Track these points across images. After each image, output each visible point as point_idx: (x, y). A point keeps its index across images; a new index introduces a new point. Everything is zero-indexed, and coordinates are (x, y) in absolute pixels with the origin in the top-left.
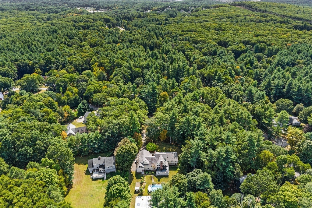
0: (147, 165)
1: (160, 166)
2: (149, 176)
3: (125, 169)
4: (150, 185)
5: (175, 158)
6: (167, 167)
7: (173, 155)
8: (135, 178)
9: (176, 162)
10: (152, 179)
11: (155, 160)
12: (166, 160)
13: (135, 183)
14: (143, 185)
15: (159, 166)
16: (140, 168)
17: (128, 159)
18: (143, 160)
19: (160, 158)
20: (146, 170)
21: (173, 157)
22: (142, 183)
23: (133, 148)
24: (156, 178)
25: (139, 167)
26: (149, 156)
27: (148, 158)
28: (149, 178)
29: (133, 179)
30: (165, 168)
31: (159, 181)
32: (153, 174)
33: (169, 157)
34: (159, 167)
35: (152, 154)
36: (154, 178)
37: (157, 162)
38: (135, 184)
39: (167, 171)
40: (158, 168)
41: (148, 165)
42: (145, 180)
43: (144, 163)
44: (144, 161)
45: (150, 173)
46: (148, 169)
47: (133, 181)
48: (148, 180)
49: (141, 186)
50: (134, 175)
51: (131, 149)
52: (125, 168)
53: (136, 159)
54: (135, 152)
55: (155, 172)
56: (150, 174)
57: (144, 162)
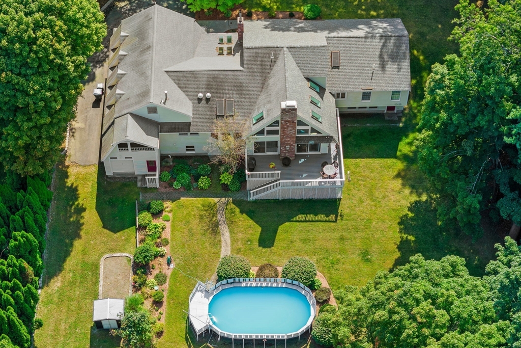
0: (183, 128)
1: (276, 138)
2: (197, 202)
3: (17, 167)
4: (200, 285)
5: (391, 67)
6: (329, 139)
7: (377, 43)
8: (91, 218)
9: (395, 94)
10: (214, 229)
11: (239, 88)
12: (321, 91)
13: (92, 259)
14: (151, 279)
15: (266, 138)
16: (129, 152)
17: (21, 101)
18: (145, 94)
19: (276, 74)
20: (178, 158)
21: (375, 65)
22: (141, 267)
23: (60, 14)
24: (244, 221)
25: (123, 146)
26: (192, 54)
27: (183, 80)
28: (195, 224)
29: (78, 226)
30: (315, 147)
31: (267, 240)
32: (225, 187)
33: (343, 61)
34: (273, 145)
35: (215, 37)
36: (231, 223)
37: (253, 103)
38: (95, 267)
39: (329, 170)
40: (259, 147)
41: (188, 125)
42: (167, 234)
43: (152, 116)
44: (155, 99)
45: (204, 182)
46: (190, 148)
47: (78, 244)
48: (191, 233)
49: (137, 287)
50: (87, 195)
51: (38, 26)
52: (14, 159)
53: (101, 72)
54: (78, 44)
55: (240, 177)
56: (201, 193)
57: (153, 110)
